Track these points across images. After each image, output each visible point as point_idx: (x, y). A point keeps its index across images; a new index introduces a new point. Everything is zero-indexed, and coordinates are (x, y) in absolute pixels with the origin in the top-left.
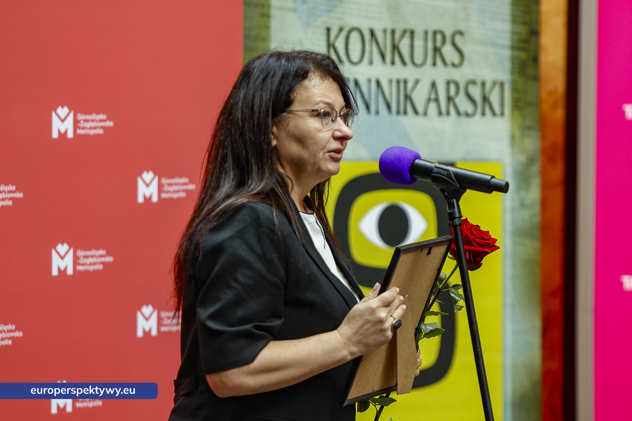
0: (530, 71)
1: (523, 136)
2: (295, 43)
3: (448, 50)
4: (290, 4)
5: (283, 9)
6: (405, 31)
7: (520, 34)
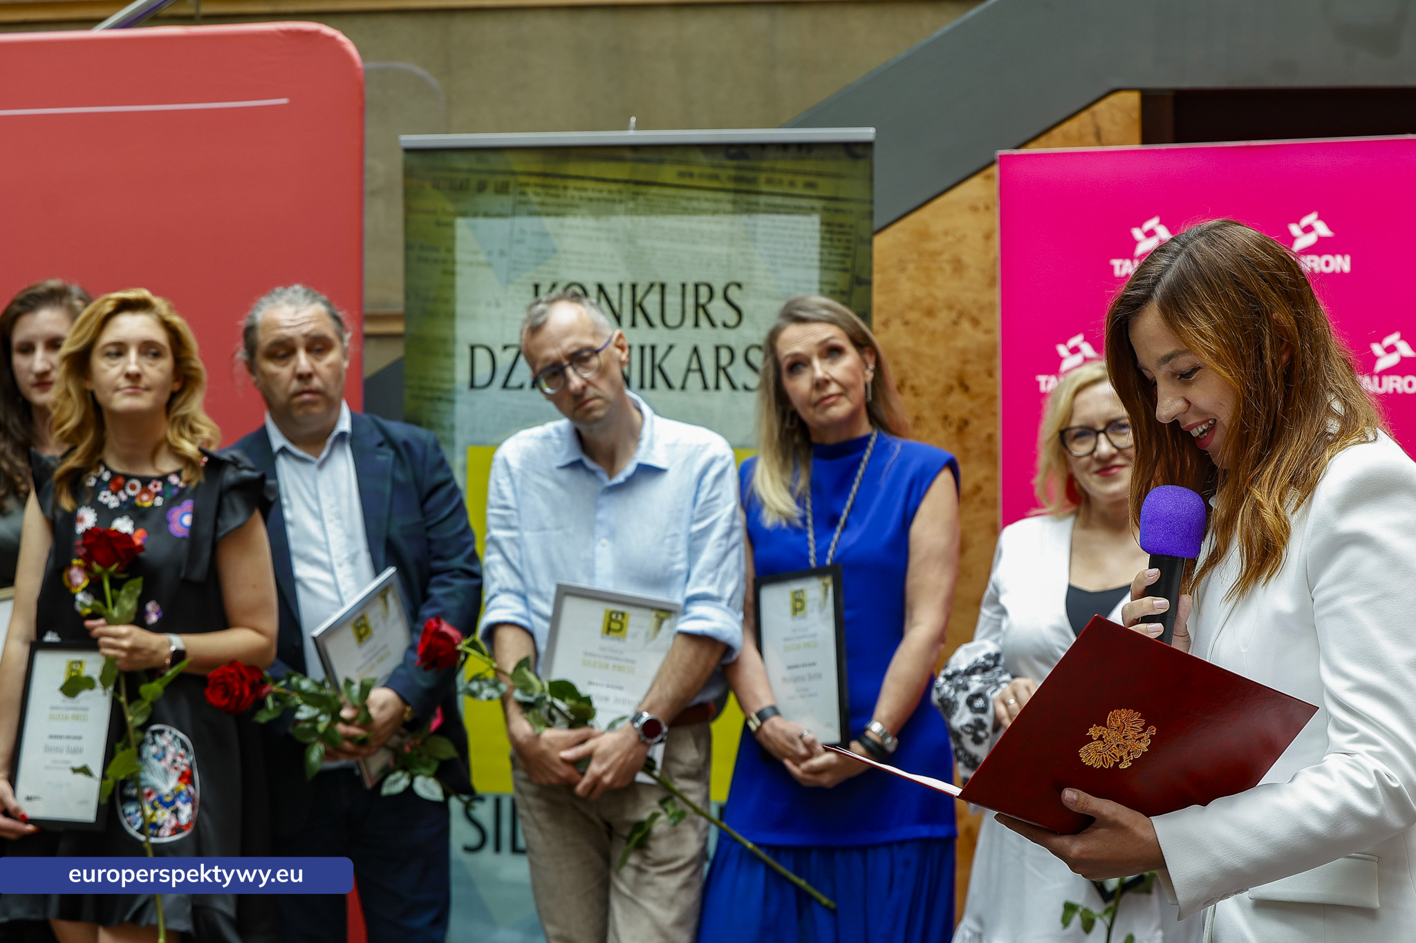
2: (488, 304)
3: (718, 308)
4: (482, 257)
5: (471, 264)
6: (652, 285)
7: (834, 284)
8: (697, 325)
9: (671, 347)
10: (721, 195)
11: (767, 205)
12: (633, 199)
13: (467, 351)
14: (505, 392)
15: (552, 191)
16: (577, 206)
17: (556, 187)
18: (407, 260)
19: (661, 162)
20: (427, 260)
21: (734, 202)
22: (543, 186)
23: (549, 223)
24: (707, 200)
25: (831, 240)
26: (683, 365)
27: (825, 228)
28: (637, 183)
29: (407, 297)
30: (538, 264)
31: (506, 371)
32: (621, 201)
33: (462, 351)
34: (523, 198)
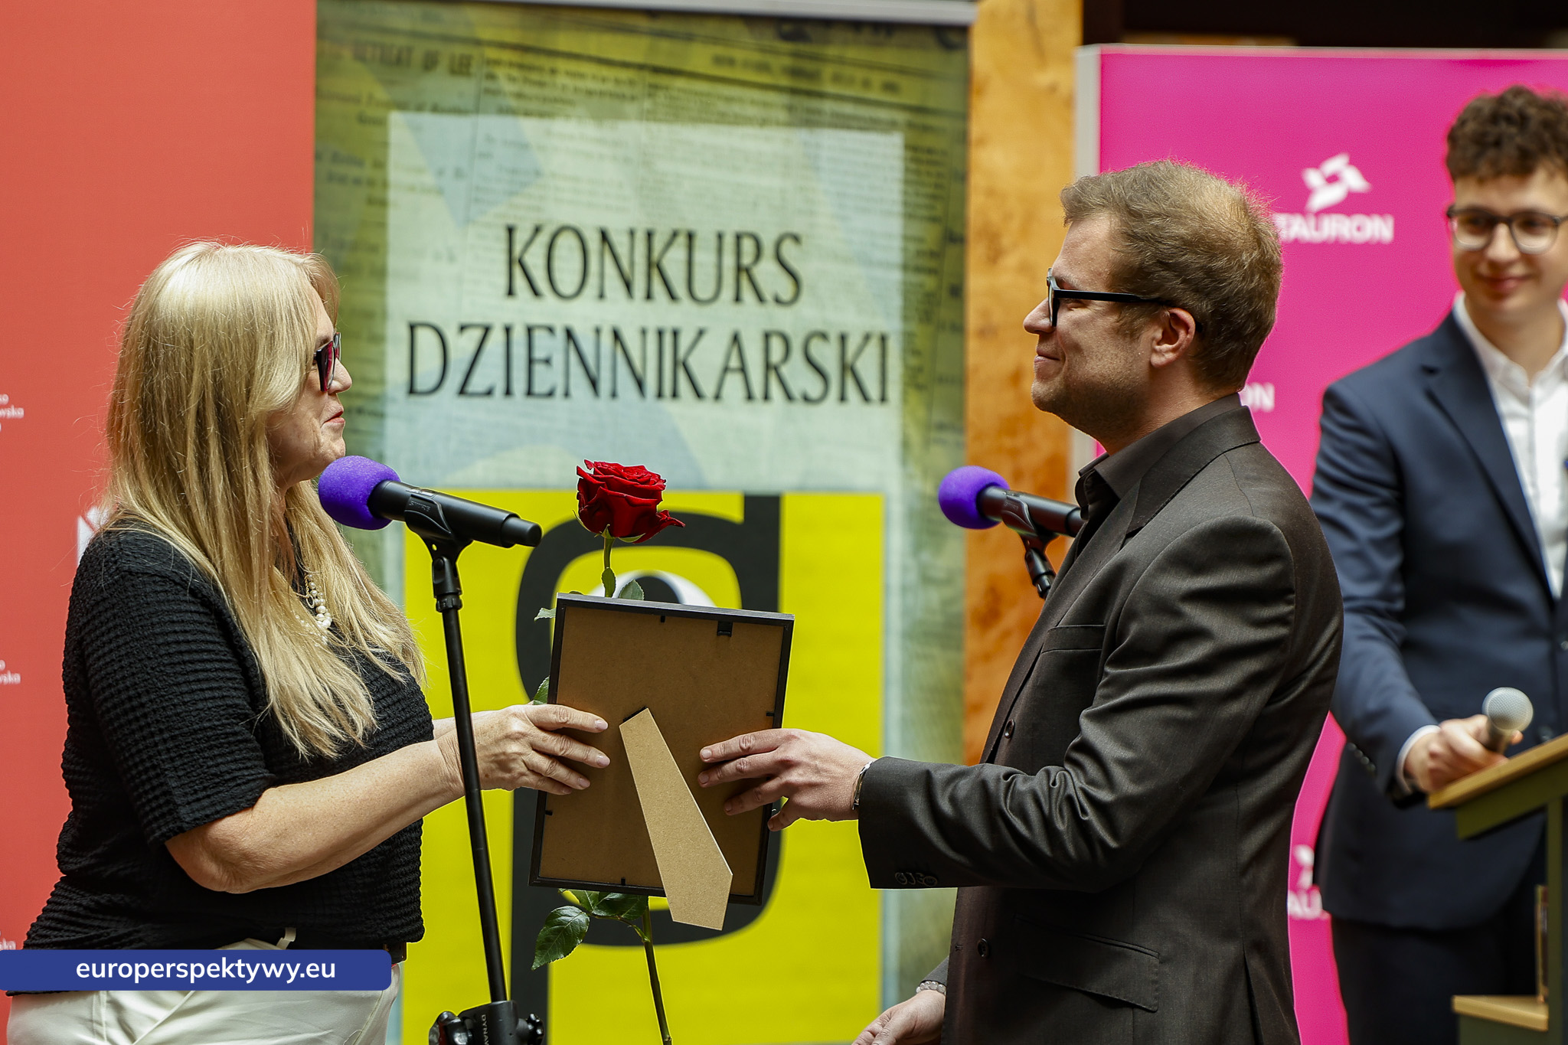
0: (945, 313)
1: (927, 443)
2: (437, 257)
3: (767, 273)
4: (429, 179)
5: (412, 189)
6: (675, 234)
7: (920, 240)
8: (738, 299)
9: (701, 333)
10: (771, 96)
11: (836, 115)
12: (650, 95)
13: (405, 332)
14: (463, 399)
15: (535, 76)
16: (569, 102)
17: (540, 70)
19: (688, 38)
20: (342, 180)
21: (790, 109)
22: (521, 67)
23: (529, 127)
24: (753, 102)
25: (918, 172)
26: (718, 362)
27: (910, 154)
28: (656, 70)
30: (512, 194)
31: (464, 367)
32: (633, 98)
33: (396, 332)
34: (491, 85)
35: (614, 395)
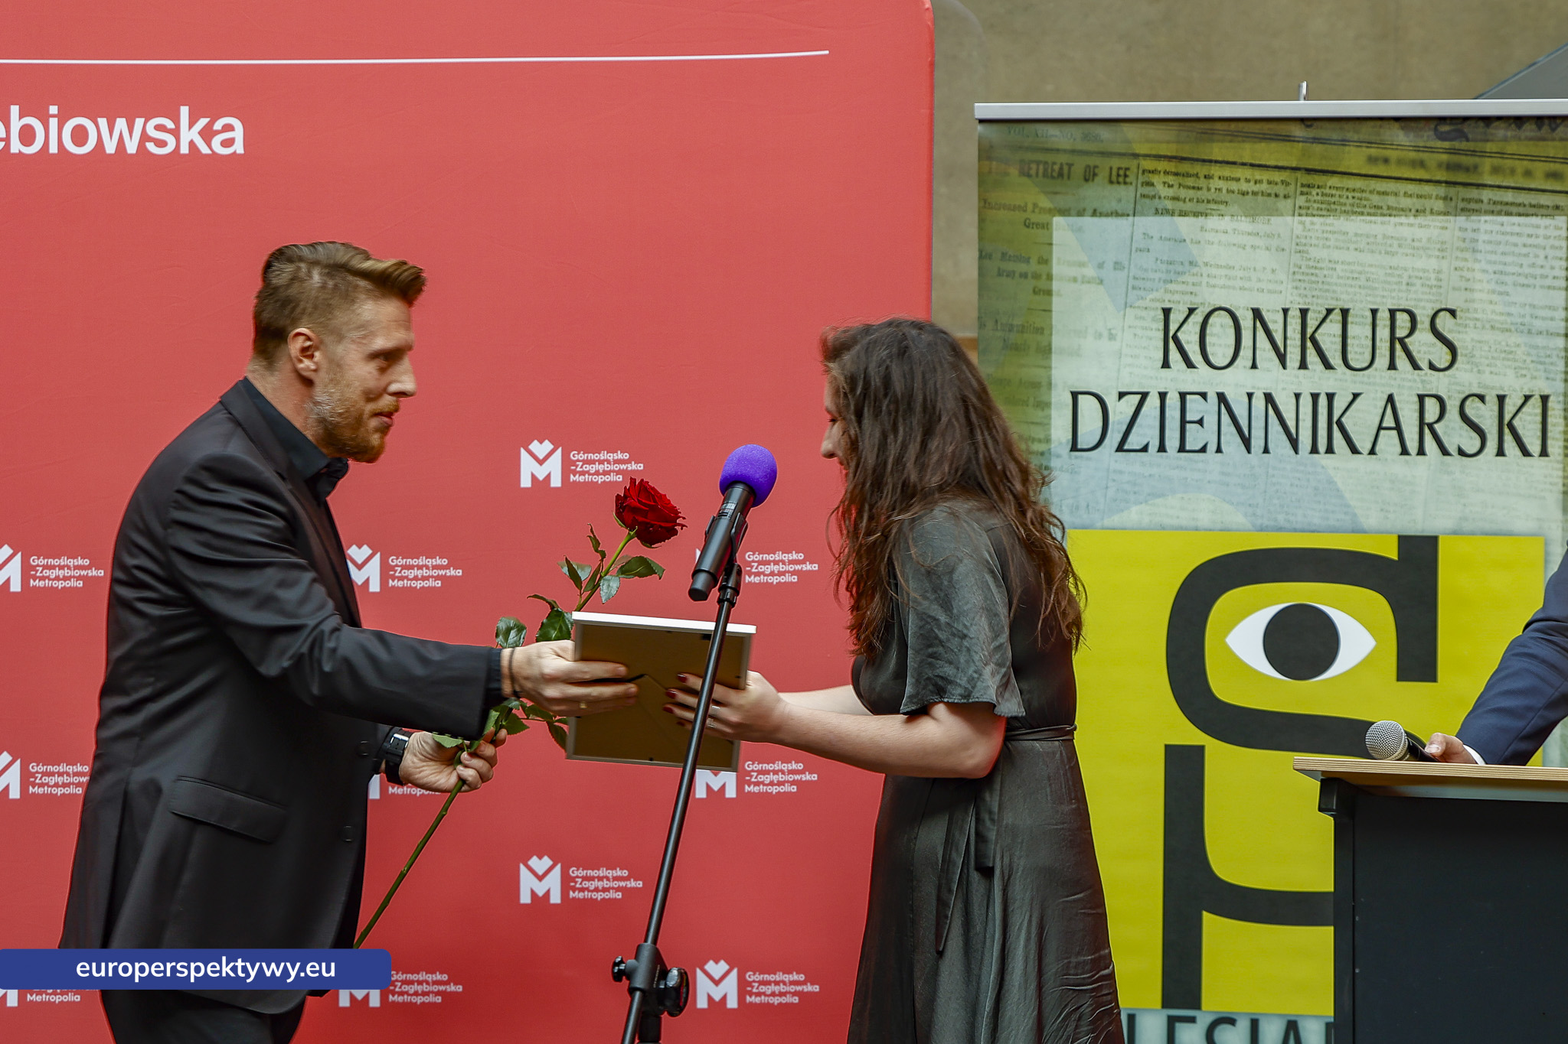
2: (1100, 336)
3: (1423, 343)
5: (1075, 280)
6: (1329, 311)
8: (1392, 366)
9: (1356, 396)
10: (1427, 189)
11: (1492, 203)
12: (1304, 193)
13: (1068, 399)
14: (1120, 454)
15: (1190, 182)
16: (1223, 203)
17: (1197, 176)
18: (982, 272)
19: (1344, 142)
20: (1011, 274)
21: (1446, 199)
22: (1176, 174)
23: (1185, 225)
24: (1410, 195)
26: (1373, 420)
28: (1309, 171)
29: (982, 325)
30: (1165, 281)
31: (1124, 427)
32: (1285, 197)
33: (1061, 399)
34: (1147, 190)
35: (1266, 451)
